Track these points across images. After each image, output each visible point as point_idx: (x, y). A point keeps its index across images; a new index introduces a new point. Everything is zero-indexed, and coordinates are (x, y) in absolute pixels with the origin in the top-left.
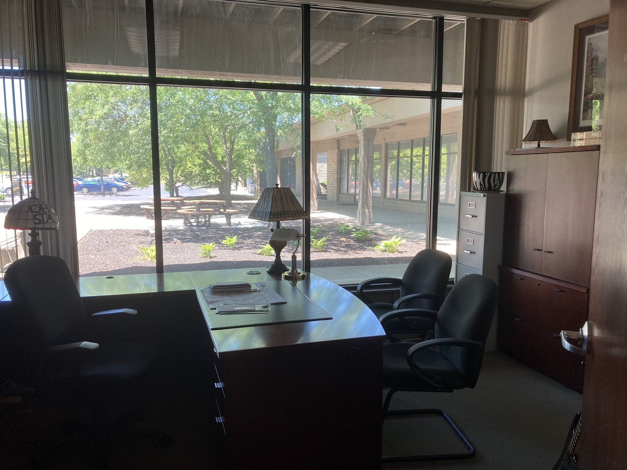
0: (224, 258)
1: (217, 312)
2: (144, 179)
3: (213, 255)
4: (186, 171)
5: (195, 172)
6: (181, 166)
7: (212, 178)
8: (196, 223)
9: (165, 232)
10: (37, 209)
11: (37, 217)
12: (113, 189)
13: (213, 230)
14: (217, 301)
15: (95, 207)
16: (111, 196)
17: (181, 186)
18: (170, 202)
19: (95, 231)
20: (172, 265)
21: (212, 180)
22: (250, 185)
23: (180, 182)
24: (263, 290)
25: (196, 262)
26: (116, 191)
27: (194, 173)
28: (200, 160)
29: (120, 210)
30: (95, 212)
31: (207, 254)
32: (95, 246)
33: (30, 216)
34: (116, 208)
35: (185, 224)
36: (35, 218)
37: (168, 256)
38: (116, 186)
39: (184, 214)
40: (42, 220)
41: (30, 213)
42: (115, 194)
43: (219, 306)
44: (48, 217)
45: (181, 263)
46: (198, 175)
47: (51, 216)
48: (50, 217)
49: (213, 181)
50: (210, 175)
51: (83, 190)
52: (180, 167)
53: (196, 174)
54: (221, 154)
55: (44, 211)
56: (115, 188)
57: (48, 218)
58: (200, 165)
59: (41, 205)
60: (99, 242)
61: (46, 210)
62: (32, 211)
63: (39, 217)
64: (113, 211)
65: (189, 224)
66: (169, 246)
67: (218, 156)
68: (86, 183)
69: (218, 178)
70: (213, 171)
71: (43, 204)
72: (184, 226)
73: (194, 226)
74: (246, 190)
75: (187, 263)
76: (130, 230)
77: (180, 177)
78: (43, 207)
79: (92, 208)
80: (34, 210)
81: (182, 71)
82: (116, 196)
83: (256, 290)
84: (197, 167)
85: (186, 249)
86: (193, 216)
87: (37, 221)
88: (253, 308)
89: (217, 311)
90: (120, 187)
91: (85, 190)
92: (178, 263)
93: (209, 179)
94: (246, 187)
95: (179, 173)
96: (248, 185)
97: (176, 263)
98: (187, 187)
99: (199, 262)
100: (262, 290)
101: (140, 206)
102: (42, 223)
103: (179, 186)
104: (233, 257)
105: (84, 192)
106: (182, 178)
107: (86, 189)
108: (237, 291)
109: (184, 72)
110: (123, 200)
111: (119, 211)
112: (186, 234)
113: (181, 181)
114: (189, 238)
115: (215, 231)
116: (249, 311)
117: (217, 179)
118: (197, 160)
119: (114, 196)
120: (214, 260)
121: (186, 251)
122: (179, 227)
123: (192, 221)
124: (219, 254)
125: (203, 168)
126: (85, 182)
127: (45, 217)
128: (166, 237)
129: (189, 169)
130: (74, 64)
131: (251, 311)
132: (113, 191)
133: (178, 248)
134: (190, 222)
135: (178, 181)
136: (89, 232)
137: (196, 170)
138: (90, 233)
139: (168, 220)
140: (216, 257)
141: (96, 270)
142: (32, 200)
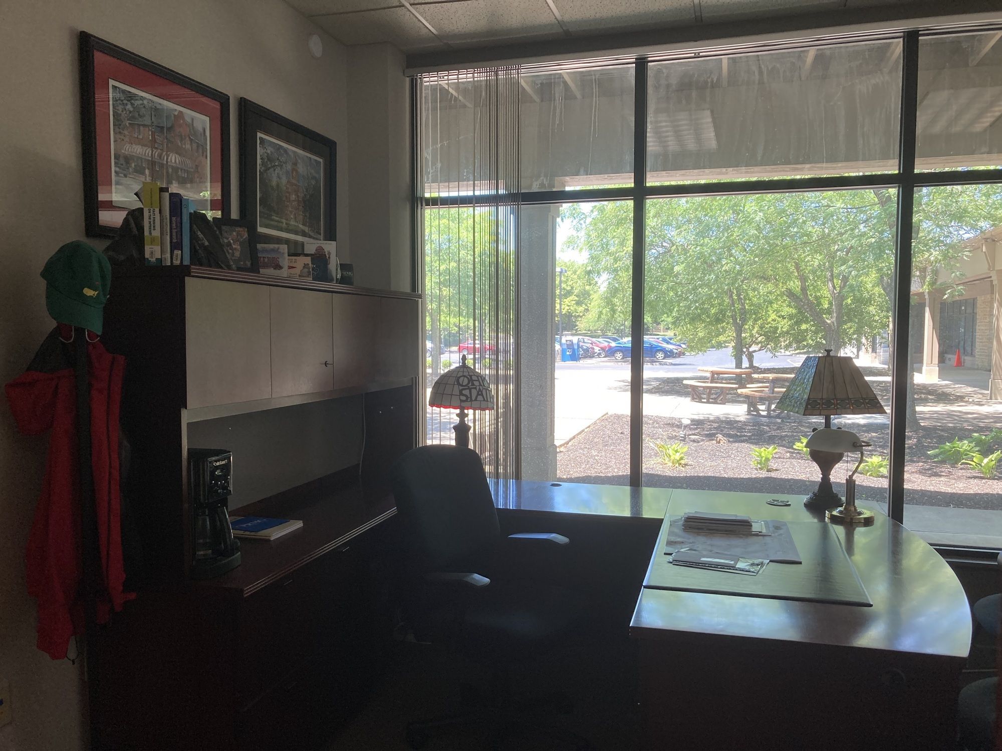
0: (792, 473)
1: (671, 560)
2: (700, 339)
3: (773, 465)
4: (766, 326)
5: (782, 328)
6: (760, 319)
7: (810, 338)
8: (766, 412)
9: (712, 424)
10: (466, 381)
11: (464, 392)
12: (658, 354)
13: (793, 424)
14: (683, 542)
15: (623, 381)
16: (653, 365)
17: (758, 351)
18: (735, 375)
19: (611, 416)
20: (702, 476)
21: (810, 342)
22: (883, 350)
23: (757, 344)
24: (773, 535)
25: (742, 476)
26: (662, 357)
27: (780, 329)
28: (791, 309)
29: (657, 386)
30: (621, 388)
31: (764, 464)
32: (604, 438)
33: (456, 391)
34: (652, 383)
35: (749, 412)
36: (461, 394)
37: (703, 461)
38: (663, 350)
39: (747, 397)
40: (469, 396)
41: (456, 387)
42: (658, 362)
43: (678, 551)
44: (478, 392)
45: (717, 475)
46: (787, 332)
47: (482, 392)
48: (480, 393)
49: (812, 342)
50: (807, 332)
51: (616, 355)
52: (756, 320)
53: (783, 331)
54: (828, 297)
55: (473, 384)
56: (661, 353)
57: (478, 394)
58: (791, 317)
59: (471, 376)
60: (612, 431)
61: (476, 383)
62: (459, 384)
63: (466, 392)
64: (648, 387)
65: (755, 413)
66: (709, 446)
67: (822, 301)
68: (621, 345)
69: (820, 338)
70: (812, 326)
71: (474, 375)
72: (748, 415)
73: (764, 416)
74: (876, 358)
75: (726, 476)
76: (660, 418)
77: (757, 335)
78: (473, 379)
79: (619, 381)
80: (461, 383)
81: (727, 170)
82: (660, 364)
83: (760, 534)
84: (785, 321)
85: (734, 452)
86: (762, 400)
87: (463, 398)
88: (732, 562)
89: (670, 558)
90: (669, 352)
91: (619, 355)
92: (712, 475)
93: (805, 340)
94: (876, 353)
95: (756, 330)
96: (879, 349)
97: (710, 474)
98: (769, 353)
99: (747, 476)
100: (770, 534)
101: (683, 380)
102: (469, 400)
103: (755, 351)
104: (808, 473)
105: (617, 358)
106: (761, 337)
107: (621, 354)
108: (726, 531)
109: (731, 171)
110: (669, 371)
111: (655, 387)
112: (745, 429)
113: (759, 343)
114: (746, 436)
115: (795, 426)
116: (722, 567)
117: (818, 340)
118: (787, 309)
119: (657, 365)
120: (773, 475)
121: (733, 456)
122: (738, 416)
123: (762, 407)
124: (786, 466)
125: (797, 321)
126: (619, 343)
127: (474, 392)
128: (712, 431)
129: (772, 323)
130: (574, 178)
131: (726, 567)
132: (658, 357)
133: (722, 450)
134: (757, 410)
135: (754, 342)
136: (603, 416)
137: (784, 325)
138: (603, 418)
139: (724, 404)
140: (778, 470)
141: (592, 473)
142: (462, 370)
